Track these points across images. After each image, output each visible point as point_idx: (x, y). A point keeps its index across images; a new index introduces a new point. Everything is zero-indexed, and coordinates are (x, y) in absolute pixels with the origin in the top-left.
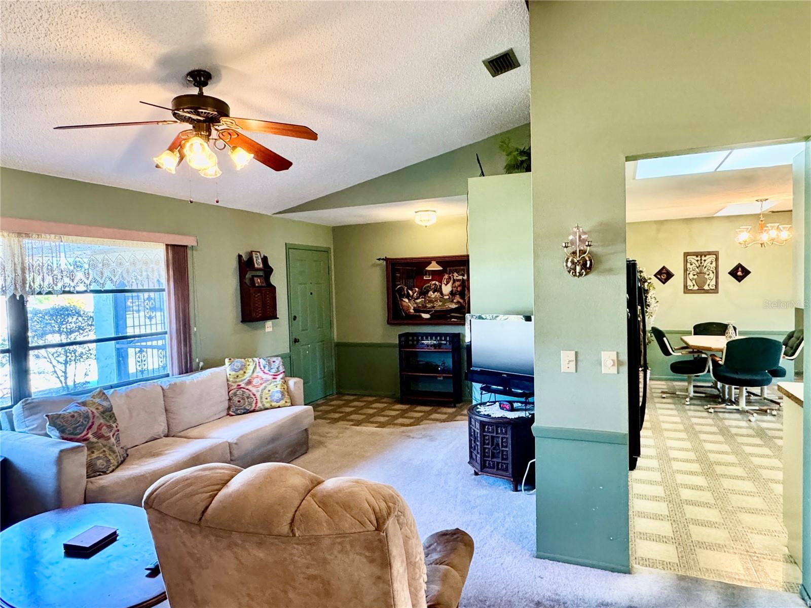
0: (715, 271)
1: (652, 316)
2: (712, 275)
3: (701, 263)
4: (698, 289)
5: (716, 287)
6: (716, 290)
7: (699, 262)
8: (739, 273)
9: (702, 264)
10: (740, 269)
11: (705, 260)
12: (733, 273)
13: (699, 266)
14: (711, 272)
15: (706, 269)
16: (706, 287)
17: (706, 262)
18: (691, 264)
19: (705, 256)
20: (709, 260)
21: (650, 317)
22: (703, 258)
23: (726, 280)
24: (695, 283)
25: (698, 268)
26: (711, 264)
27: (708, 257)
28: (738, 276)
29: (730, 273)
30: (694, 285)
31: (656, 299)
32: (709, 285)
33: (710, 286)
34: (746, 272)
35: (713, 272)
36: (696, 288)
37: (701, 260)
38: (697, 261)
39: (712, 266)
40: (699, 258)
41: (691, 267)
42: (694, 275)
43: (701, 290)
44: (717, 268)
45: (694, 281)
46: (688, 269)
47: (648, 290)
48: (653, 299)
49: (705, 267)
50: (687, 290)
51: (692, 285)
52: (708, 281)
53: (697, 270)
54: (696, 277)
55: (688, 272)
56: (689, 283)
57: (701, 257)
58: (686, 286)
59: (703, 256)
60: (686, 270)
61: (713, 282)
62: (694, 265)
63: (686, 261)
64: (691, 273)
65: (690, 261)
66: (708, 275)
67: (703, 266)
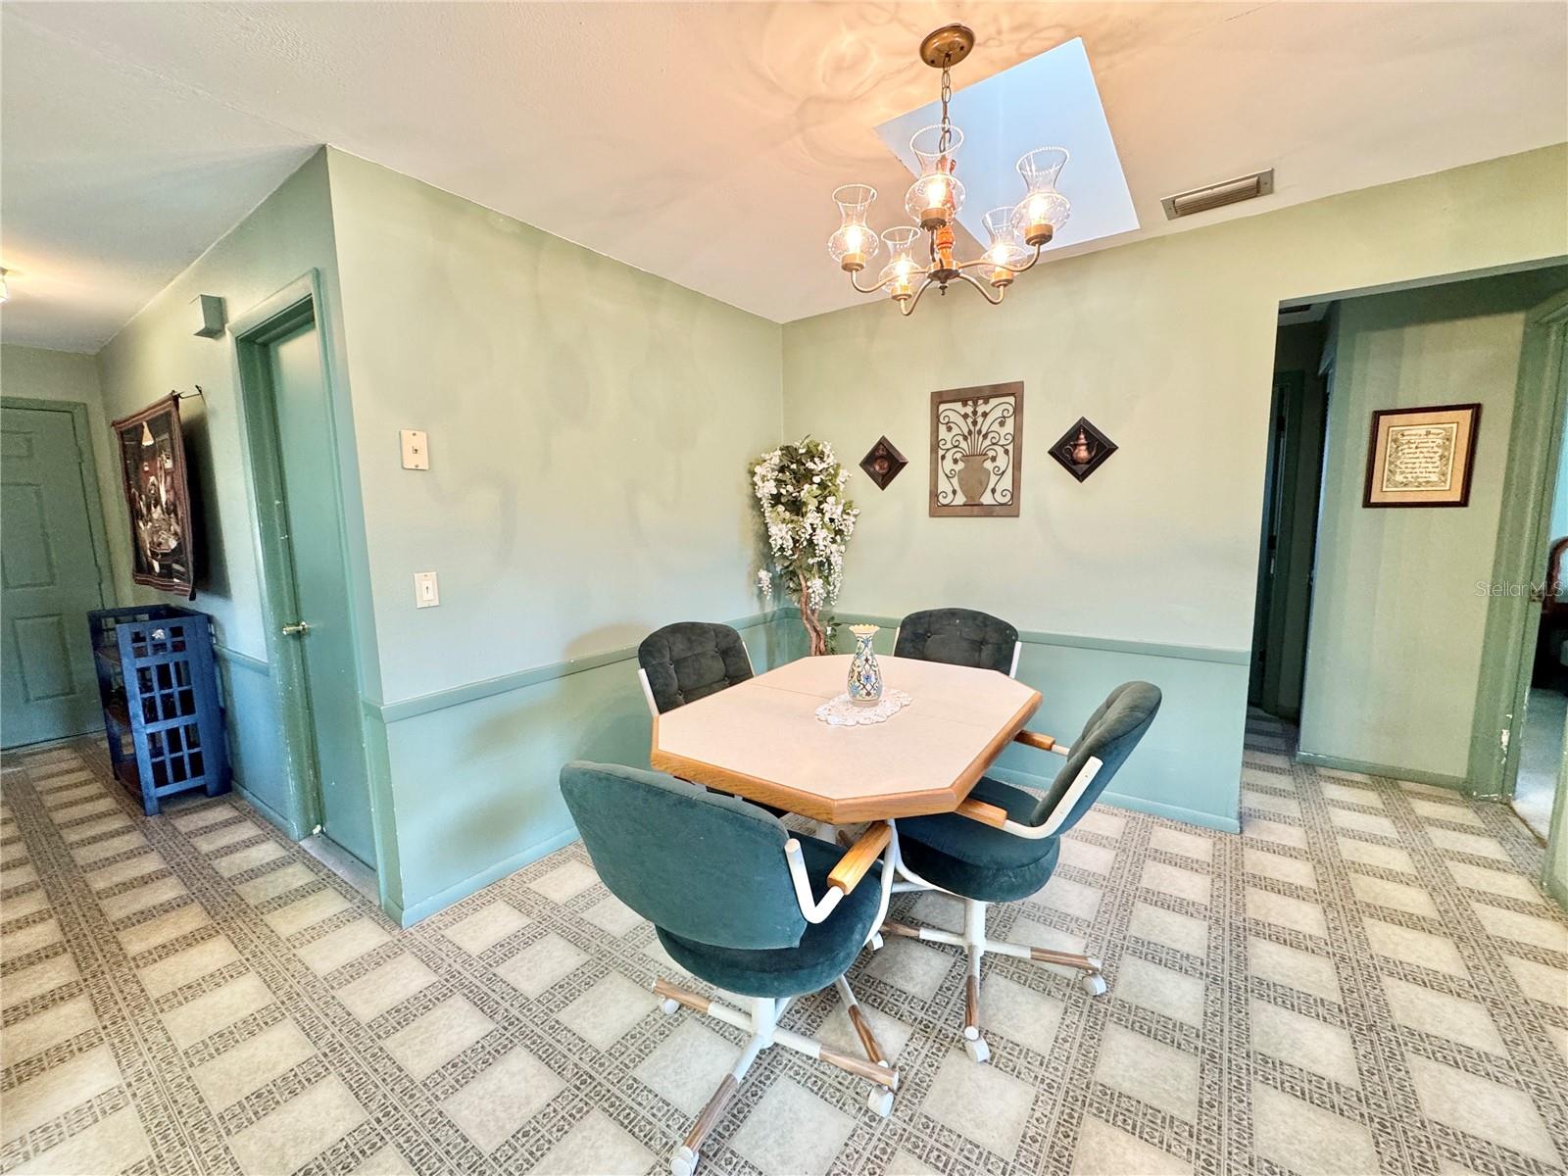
0: (1010, 448)
2: (1003, 461)
3: (975, 423)
4: (965, 505)
5: (1013, 498)
6: (1010, 509)
7: (970, 420)
8: (1082, 453)
9: (977, 428)
10: (1083, 440)
11: (985, 415)
12: (1062, 453)
13: (970, 432)
14: (1000, 450)
15: (988, 442)
16: (987, 499)
17: (989, 419)
18: (949, 429)
19: (986, 402)
20: (998, 413)
22: (982, 409)
23: (1043, 475)
24: (957, 488)
25: (965, 438)
26: (1002, 424)
27: (993, 402)
28: (1075, 462)
29: (1053, 453)
30: (954, 492)
32: (993, 491)
33: (998, 495)
34: (1102, 449)
35: (1006, 452)
36: (960, 499)
37: (975, 413)
38: (965, 416)
39: (1003, 431)
40: (969, 410)
41: (949, 436)
42: (956, 461)
43: (974, 508)
44: (1017, 436)
45: (955, 480)
46: (941, 443)
49: (985, 436)
50: (936, 507)
51: (949, 491)
52: (993, 479)
53: (963, 445)
54: (961, 465)
55: (941, 452)
56: (944, 485)
57: (974, 403)
58: (934, 494)
59: (980, 401)
60: (935, 446)
61: (1007, 482)
62: (956, 430)
63: (936, 419)
64: (949, 456)
65: (947, 419)
66: (994, 459)
67: (980, 432)
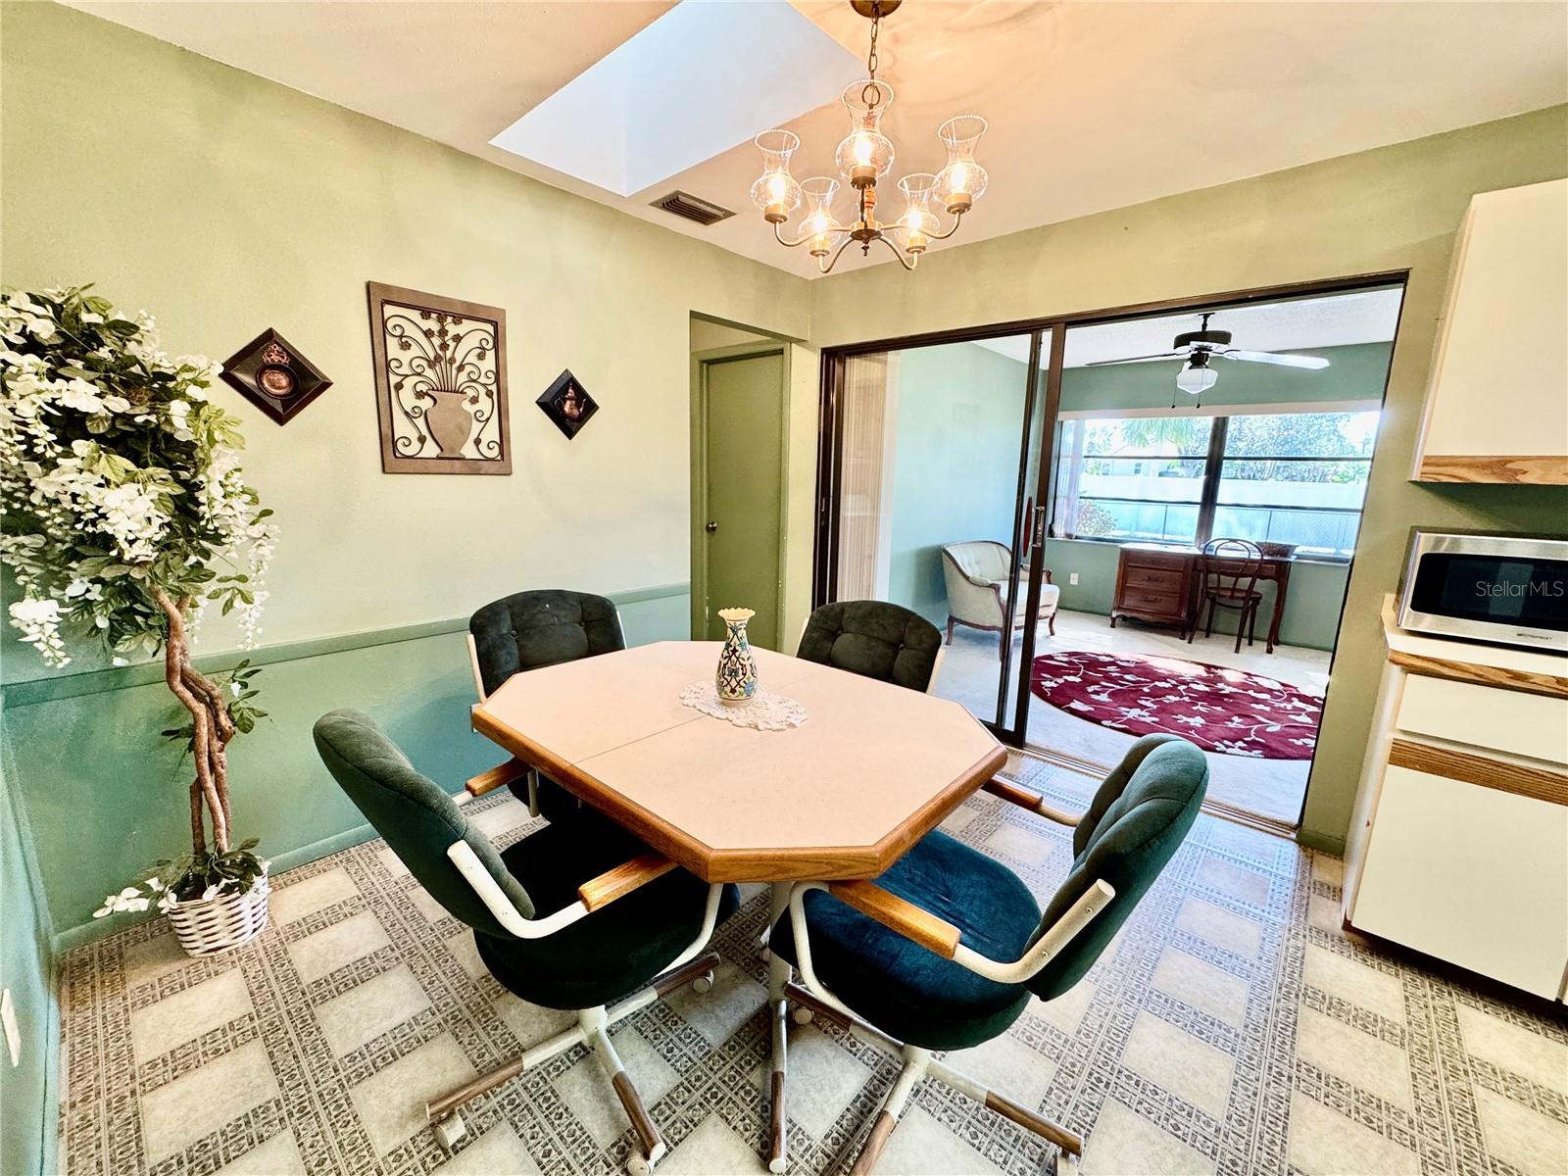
0: (493, 388)
1: (247, 600)
2: (485, 404)
3: (444, 346)
4: (438, 458)
5: (501, 453)
6: (500, 462)
7: (436, 341)
8: (568, 407)
9: (449, 354)
10: (571, 393)
11: (458, 339)
12: (551, 405)
13: (438, 358)
14: (482, 391)
15: (463, 377)
16: (469, 451)
17: (464, 346)
18: (405, 346)
19: (456, 320)
20: (472, 342)
21: (238, 603)
22: (452, 329)
23: (533, 431)
24: (425, 432)
25: (431, 364)
26: (481, 357)
27: (467, 325)
28: (565, 416)
29: (542, 404)
30: (422, 440)
31: (255, 501)
32: (477, 442)
33: (483, 447)
34: (586, 407)
35: (489, 394)
36: (431, 450)
37: (443, 332)
38: (428, 334)
39: (483, 365)
40: (432, 324)
41: (405, 356)
42: (420, 395)
43: (450, 462)
44: (498, 375)
45: (420, 422)
46: (393, 364)
47: (190, 446)
48: (240, 504)
49: (461, 368)
50: (391, 457)
51: (414, 436)
52: (476, 427)
53: (429, 373)
54: (426, 403)
55: (394, 380)
56: (402, 427)
57: (441, 319)
58: (388, 442)
59: (449, 319)
60: (382, 367)
61: (491, 433)
62: (415, 351)
63: (379, 331)
64: (409, 383)
65: (398, 332)
66: (474, 400)
67: (452, 360)
